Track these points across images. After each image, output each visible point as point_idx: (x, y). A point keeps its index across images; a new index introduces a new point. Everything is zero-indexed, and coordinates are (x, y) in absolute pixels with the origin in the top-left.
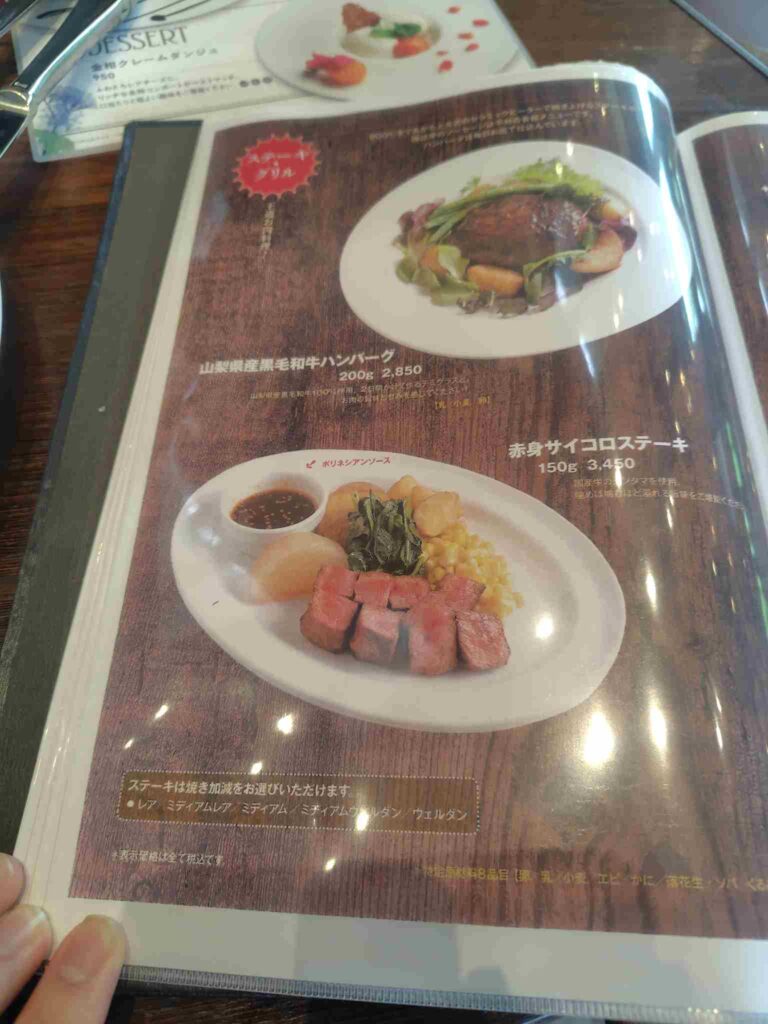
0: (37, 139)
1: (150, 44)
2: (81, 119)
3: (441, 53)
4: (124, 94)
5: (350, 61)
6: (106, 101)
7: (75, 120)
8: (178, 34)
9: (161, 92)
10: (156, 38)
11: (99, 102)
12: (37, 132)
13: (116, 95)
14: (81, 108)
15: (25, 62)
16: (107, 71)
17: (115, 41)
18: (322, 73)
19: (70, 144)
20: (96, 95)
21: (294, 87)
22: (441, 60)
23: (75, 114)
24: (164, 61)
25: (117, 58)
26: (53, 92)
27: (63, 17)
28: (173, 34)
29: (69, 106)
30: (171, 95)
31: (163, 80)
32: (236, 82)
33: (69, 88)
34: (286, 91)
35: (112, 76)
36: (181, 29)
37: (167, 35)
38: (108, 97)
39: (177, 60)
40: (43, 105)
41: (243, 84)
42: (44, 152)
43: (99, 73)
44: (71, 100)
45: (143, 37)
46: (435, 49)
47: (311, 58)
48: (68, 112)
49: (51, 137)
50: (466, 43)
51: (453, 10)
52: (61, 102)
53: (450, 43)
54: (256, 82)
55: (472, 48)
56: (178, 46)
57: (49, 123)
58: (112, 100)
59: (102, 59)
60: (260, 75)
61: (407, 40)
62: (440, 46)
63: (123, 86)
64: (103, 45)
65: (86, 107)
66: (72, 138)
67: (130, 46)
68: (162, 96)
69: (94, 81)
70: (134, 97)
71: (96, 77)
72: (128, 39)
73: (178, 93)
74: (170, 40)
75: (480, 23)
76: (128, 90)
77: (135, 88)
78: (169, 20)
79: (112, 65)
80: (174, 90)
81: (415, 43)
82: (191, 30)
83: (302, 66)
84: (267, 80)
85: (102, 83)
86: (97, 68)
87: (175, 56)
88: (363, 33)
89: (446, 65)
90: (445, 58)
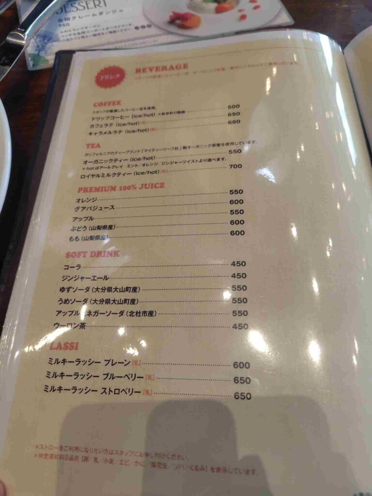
0: (30, 58)
1: (88, 8)
2: (52, 48)
3: (240, 11)
4: (74, 34)
5: (192, 16)
6: (65, 38)
7: (49, 48)
8: (102, 2)
9: (94, 33)
10: (91, 5)
11: (62, 39)
12: (30, 55)
13: (70, 35)
15: (24, 18)
16: (65, 22)
17: (70, 6)
18: (178, 22)
19: (46, 61)
20: (60, 35)
21: (164, 30)
22: (240, 14)
23: (49, 44)
24: (95, 17)
25: (70, 15)
26: (37, 34)
28: (100, 2)
29: (46, 41)
30: (99, 34)
31: (95, 26)
32: (132, 27)
33: (45, 31)
34: (159, 32)
35: (68, 25)
37: (97, 3)
38: (66, 36)
39: (102, 16)
40: (32, 40)
41: (137, 28)
42: (33, 65)
43: (62, 23)
44: (47, 38)
45: (84, 4)
46: (237, 8)
47: (172, 14)
48: (46, 43)
49: (37, 58)
50: (254, 5)
52: (42, 39)
53: (245, 6)
54: (143, 27)
55: (257, 7)
56: (103, 9)
57: (36, 50)
58: (69, 37)
59: (63, 16)
60: (145, 23)
61: (222, 3)
62: (240, 7)
63: (74, 30)
64: (64, 8)
65: (55, 41)
66: (48, 57)
67: (77, 9)
68: (95, 35)
69: (59, 28)
70: (80, 36)
71: (60, 26)
72: (77, 5)
73: (103, 34)
74: (98, 5)
76: (76, 32)
77: (80, 31)
79: (68, 19)
80: (100, 32)
81: (226, 5)
83: (167, 18)
84: (149, 26)
85: (62, 29)
86: (60, 20)
87: (101, 13)
89: (243, 18)
90: (242, 13)
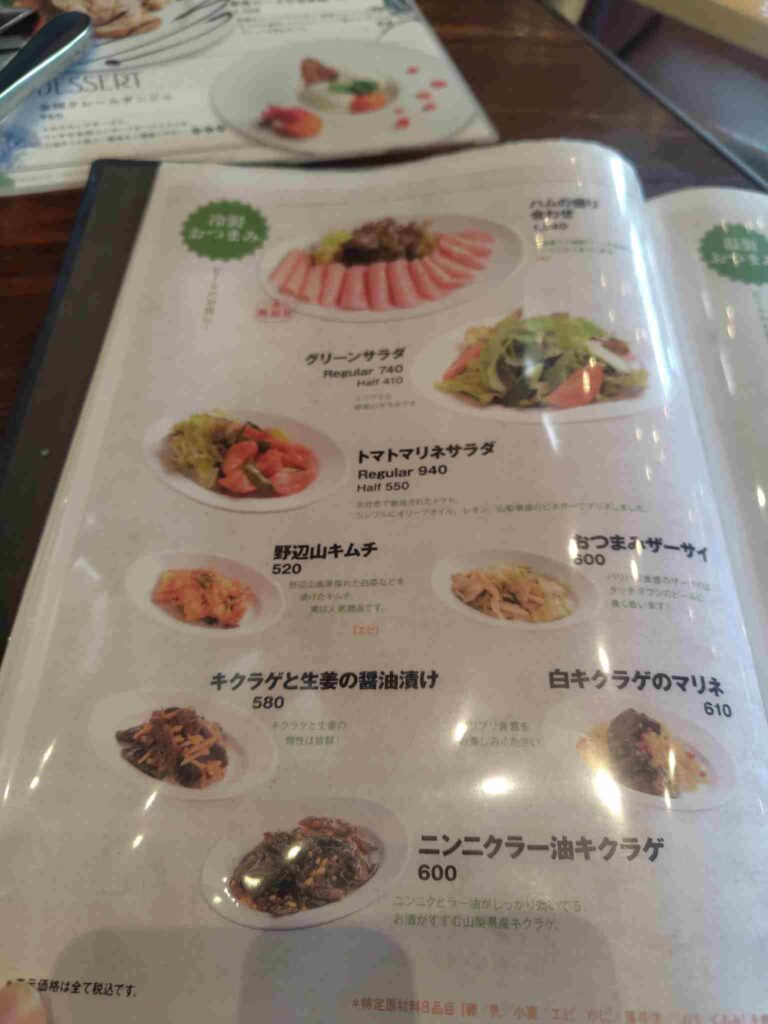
1: (103, 87)
2: (24, 158)
3: (398, 111)
4: (71, 135)
5: (306, 114)
6: (52, 141)
7: (17, 158)
8: (132, 79)
9: (111, 134)
10: (109, 82)
11: (44, 141)
13: (62, 135)
14: (25, 146)
16: (53, 111)
17: (66, 82)
18: (278, 124)
19: (10, 182)
20: (41, 134)
21: (249, 137)
22: (397, 117)
23: (17, 152)
24: (115, 105)
25: (66, 99)
27: (13, 56)
28: (127, 79)
29: (12, 144)
30: (120, 138)
31: (113, 123)
32: (188, 129)
33: (14, 126)
34: (238, 140)
35: (60, 116)
36: (136, 75)
37: (121, 79)
38: (54, 137)
39: (129, 104)
41: (196, 131)
43: (47, 113)
44: (14, 139)
45: (96, 80)
46: (392, 107)
47: (267, 110)
48: (10, 149)
50: (424, 102)
51: (412, 71)
52: (4, 140)
53: (407, 101)
54: (209, 130)
55: (429, 107)
56: (131, 90)
58: (59, 140)
59: (52, 99)
60: (213, 122)
61: (364, 94)
62: (398, 103)
63: (70, 126)
64: (54, 84)
65: (31, 146)
66: (12, 176)
67: (81, 89)
68: (111, 139)
69: (41, 121)
70: (82, 138)
71: (43, 117)
72: (80, 81)
73: (128, 137)
74: (124, 84)
75: (438, 84)
76: (75, 131)
77: (83, 130)
78: (123, 65)
79: (61, 106)
80: (124, 133)
81: (372, 99)
82: (145, 76)
83: (257, 117)
84: (221, 128)
85: (48, 123)
86: (45, 107)
87: (128, 100)
88: (321, 87)
89: (403, 123)
90: (402, 116)
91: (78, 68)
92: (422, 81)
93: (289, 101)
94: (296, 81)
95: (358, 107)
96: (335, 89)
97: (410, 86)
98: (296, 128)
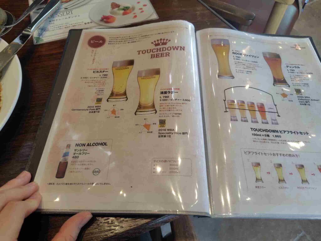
0: (35, 39)
1: (64, 15)
2: (45, 34)
3: (134, 14)
4: (56, 28)
5: (112, 17)
6: (52, 29)
7: (44, 34)
8: (70, 12)
9: (65, 26)
10: (65, 14)
11: (50, 30)
12: (35, 38)
13: (54, 28)
14: (46, 31)
15: (33, 20)
16: (52, 22)
17: (55, 15)
18: (105, 20)
19: (43, 40)
20: (50, 28)
21: (98, 24)
22: (134, 15)
23: (44, 33)
24: (66, 19)
25: (55, 19)
26: (39, 28)
27: (42, 10)
28: (69, 12)
29: (43, 31)
30: (68, 27)
31: (66, 24)
32: (83, 23)
33: (43, 27)
34: (95, 25)
35: (54, 23)
36: (71, 11)
37: (68, 12)
38: (53, 28)
39: (70, 19)
40: (36, 31)
41: (85, 24)
42: (36, 42)
43: (51, 23)
44: (43, 30)
45: (62, 14)
46: (133, 13)
47: (102, 16)
48: (43, 32)
49: (38, 39)
50: (141, 11)
51: (138, 3)
52: (41, 30)
53: (137, 11)
54: (88, 23)
55: (142, 12)
56: (70, 15)
57: (38, 35)
58: (54, 29)
59: (51, 19)
60: (89, 21)
61: (126, 10)
62: (135, 11)
63: (56, 25)
64: (52, 16)
65: (47, 31)
66: (43, 39)
68: (66, 28)
69: (49, 25)
70: (59, 28)
71: (50, 24)
72: (59, 14)
73: (69, 27)
74: (68, 14)
75: (145, 5)
76: (57, 26)
77: (59, 26)
78: (69, 9)
79: (54, 21)
80: (68, 26)
81: (128, 11)
82: (74, 11)
83: (100, 19)
84: (91, 22)
85: (51, 25)
86: (50, 21)
87: (69, 17)
88: (116, 9)
89: (135, 17)
90: (135, 15)
91: (58, 11)
92: (140, 5)
93: (108, 14)
94: (110, 8)
95: (124, 14)
96: (119, 10)
97: (138, 6)
98: (109, 21)
